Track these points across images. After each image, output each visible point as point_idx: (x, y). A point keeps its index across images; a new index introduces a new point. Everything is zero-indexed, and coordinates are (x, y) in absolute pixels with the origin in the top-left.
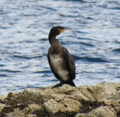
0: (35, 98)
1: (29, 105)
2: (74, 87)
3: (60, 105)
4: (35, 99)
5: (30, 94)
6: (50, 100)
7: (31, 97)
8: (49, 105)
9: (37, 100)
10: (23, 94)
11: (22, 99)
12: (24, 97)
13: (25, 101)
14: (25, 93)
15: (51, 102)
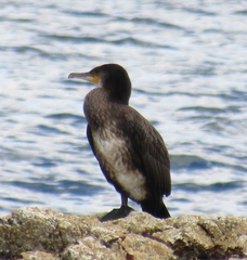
0: (44, 234)
1: (23, 254)
2: (162, 221)
3: (113, 255)
4: (42, 239)
5: (29, 224)
6: (86, 239)
7: (32, 233)
8: (81, 253)
9: (50, 241)
10: (10, 222)
11: (6, 238)
12: (11, 232)
13: (13, 243)
14: (15, 222)
15: (87, 244)
